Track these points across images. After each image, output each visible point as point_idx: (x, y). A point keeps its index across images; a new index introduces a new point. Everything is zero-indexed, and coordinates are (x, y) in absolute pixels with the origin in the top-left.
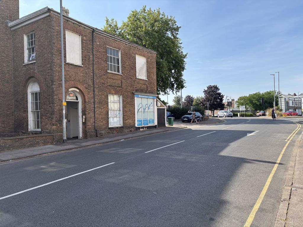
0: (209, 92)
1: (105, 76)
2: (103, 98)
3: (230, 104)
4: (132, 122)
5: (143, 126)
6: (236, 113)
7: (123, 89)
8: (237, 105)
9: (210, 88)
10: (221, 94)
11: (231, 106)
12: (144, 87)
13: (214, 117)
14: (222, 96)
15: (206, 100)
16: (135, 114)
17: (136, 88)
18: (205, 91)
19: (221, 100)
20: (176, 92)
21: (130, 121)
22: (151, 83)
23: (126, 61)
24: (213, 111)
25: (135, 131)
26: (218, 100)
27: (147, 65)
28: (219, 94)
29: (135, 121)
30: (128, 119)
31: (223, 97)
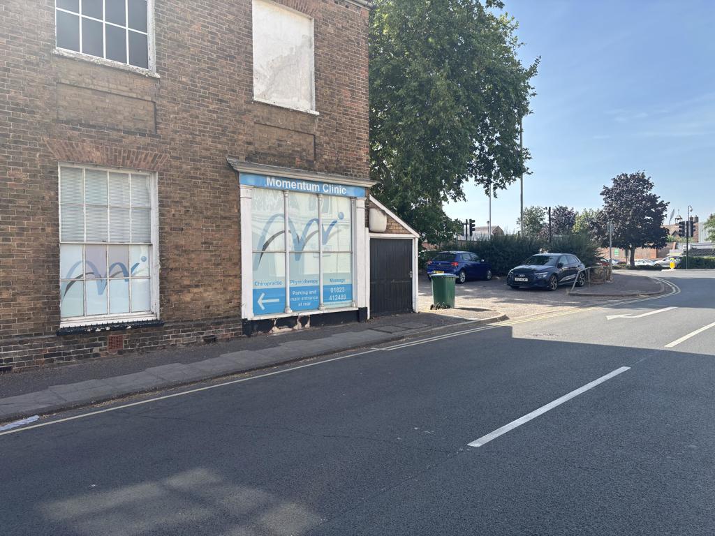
0: (619, 194)
1: (34, 74)
2: (19, 180)
3: (688, 228)
4: (221, 298)
5: (290, 313)
6: (705, 257)
7: (163, 147)
8: (711, 234)
9: (622, 181)
10: (659, 200)
11: (692, 236)
12: (299, 145)
13: (633, 267)
14: (661, 204)
15: (611, 217)
16: (238, 263)
17: (250, 143)
18: (607, 192)
19: (659, 217)
20: (495, 188)
21: (205, 295)
22: (339, 128)
23: (189, 17)
24: (631, 249)
25: (237, 336)
26: (649, 218)
27: (316, 47)
28: (653, 199)
29: (239, 292)
30: (197, 286)
31: (665, 209)
